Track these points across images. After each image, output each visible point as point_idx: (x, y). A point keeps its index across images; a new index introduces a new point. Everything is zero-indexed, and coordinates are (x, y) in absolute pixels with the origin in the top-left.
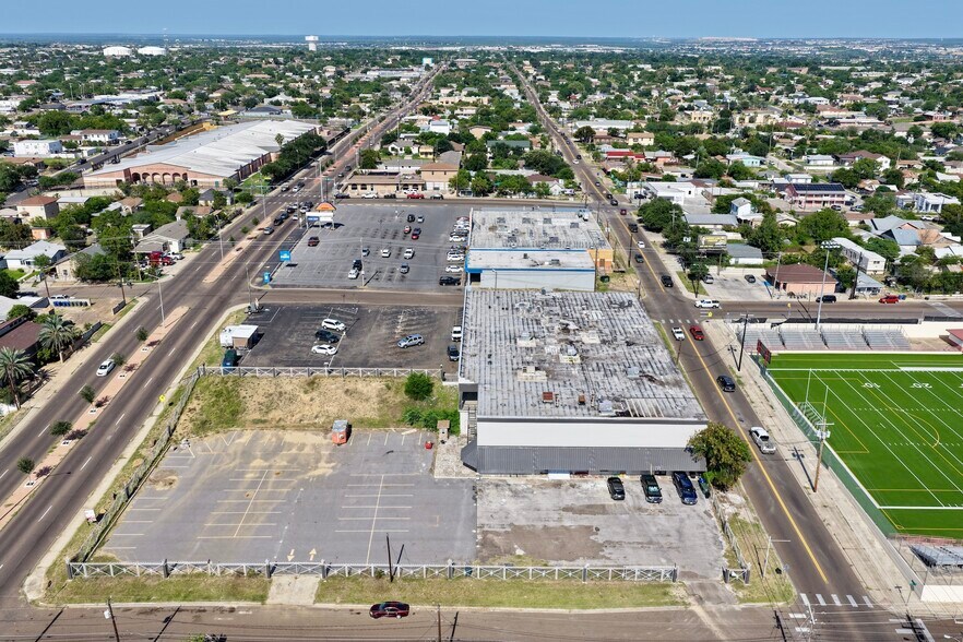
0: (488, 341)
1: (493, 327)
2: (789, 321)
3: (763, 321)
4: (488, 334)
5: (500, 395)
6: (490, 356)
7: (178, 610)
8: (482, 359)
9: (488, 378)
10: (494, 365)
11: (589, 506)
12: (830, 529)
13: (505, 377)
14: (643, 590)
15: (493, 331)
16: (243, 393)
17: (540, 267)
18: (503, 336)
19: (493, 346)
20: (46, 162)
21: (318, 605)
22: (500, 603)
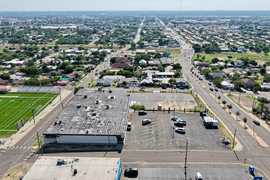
0: (120, 107)
1: (117, 113)
4: (119, 110)
5: (121, 93)
6: (121, 102)
8: (123, 102)
9: (123, 97)
10: (121, 100)
13: (119, 97)
15: (118, 111)
18: (115, 109)
19: (119, 106)
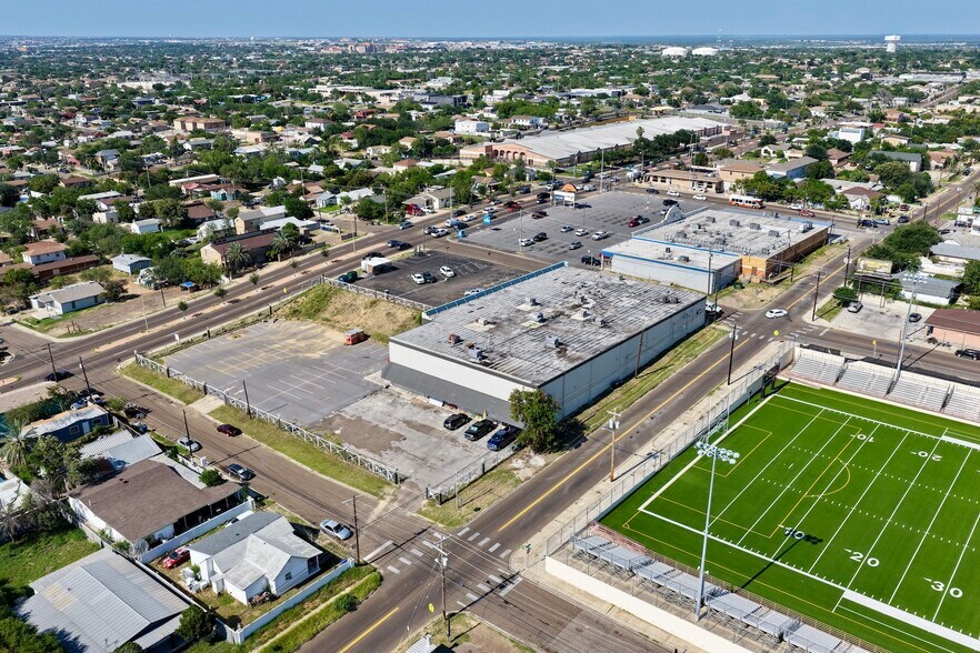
2: (866, 360)
3: (837, 353)
7: (154, 394)
11: (424, 426)
12: (573, 505)
14: (370, 479)
16: (333, 300)
17: (668, 261)
20: (465, 138)
21: (207, 416)
22: (284, 451)
